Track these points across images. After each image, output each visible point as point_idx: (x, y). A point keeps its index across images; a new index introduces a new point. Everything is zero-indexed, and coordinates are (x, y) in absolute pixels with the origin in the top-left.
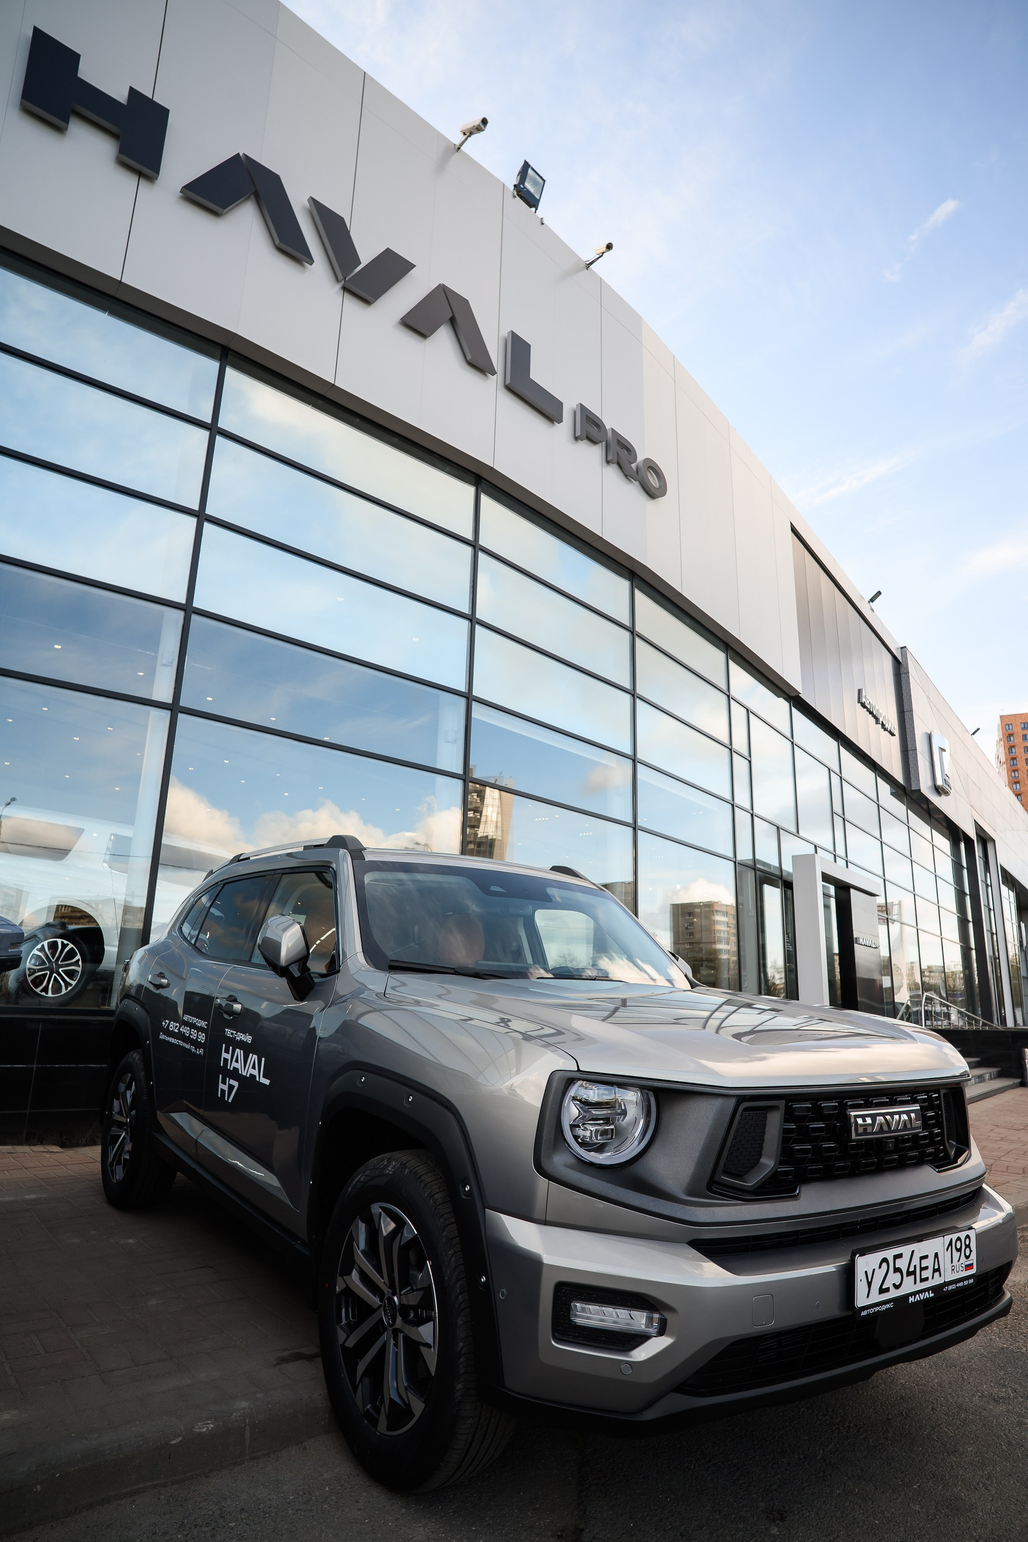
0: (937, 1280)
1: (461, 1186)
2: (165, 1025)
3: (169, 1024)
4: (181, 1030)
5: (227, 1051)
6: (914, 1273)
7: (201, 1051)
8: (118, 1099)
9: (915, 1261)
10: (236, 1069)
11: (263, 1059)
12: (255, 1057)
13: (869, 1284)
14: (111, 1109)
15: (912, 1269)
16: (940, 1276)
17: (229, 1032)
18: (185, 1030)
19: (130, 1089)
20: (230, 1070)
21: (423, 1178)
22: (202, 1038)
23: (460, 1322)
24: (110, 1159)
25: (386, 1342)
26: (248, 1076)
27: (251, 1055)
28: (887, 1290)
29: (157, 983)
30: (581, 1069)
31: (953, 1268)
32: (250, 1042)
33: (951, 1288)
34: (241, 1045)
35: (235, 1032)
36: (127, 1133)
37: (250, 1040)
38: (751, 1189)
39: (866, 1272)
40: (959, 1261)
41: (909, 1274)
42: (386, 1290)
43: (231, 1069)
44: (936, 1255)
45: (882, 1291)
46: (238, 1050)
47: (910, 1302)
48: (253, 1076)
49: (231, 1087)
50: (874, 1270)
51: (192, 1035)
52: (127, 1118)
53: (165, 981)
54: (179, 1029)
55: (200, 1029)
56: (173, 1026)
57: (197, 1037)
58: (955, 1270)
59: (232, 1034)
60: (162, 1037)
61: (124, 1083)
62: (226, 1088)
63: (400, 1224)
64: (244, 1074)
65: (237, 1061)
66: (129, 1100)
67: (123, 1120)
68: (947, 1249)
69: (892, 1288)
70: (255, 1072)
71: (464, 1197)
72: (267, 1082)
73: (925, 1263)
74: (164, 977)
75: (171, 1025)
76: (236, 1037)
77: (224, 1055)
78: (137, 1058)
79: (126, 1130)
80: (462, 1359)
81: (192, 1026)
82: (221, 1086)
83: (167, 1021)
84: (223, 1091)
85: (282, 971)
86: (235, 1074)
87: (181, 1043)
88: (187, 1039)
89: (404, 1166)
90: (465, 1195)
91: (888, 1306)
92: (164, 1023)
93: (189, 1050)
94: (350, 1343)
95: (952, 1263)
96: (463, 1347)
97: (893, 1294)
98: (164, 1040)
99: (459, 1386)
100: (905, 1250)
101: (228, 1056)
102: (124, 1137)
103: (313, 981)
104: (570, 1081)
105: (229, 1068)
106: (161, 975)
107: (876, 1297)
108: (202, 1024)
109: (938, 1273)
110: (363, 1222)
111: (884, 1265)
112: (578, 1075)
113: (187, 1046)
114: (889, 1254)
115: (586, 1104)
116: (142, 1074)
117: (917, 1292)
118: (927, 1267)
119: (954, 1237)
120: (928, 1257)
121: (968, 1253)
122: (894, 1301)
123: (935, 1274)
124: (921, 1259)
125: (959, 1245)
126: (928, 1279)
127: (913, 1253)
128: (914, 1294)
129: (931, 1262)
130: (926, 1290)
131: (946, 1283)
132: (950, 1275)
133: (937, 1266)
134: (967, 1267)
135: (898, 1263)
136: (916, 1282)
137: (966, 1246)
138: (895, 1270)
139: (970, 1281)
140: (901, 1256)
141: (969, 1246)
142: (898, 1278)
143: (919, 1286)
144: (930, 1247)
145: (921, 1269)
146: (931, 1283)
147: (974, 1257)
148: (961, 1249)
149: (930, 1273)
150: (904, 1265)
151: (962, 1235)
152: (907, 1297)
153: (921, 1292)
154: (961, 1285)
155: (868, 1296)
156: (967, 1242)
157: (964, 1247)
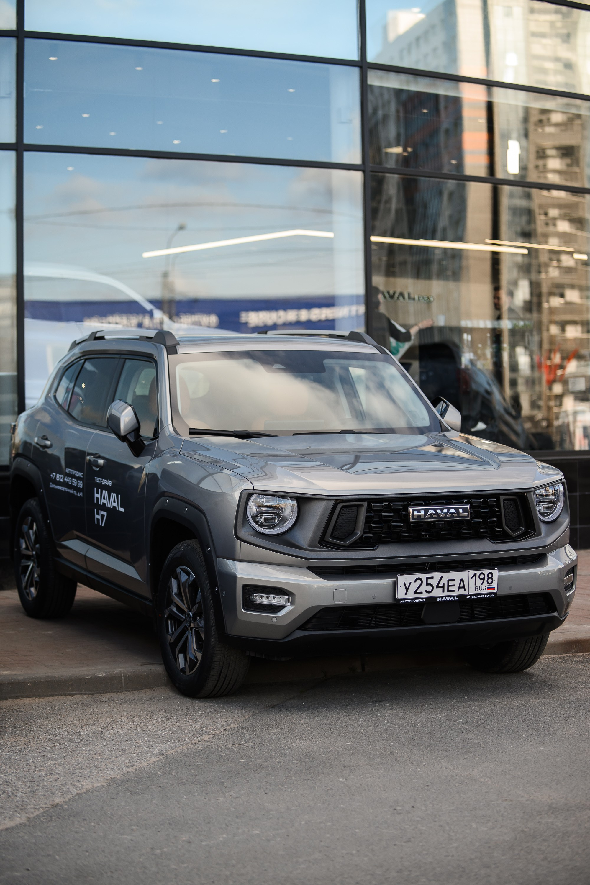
0: (462, 592)
1: (206, 548)
2: (53, 477)
3: (56, 476)
4: (65, 479)
5: (98, 493)
6: (443, 587)
7: (81, 494)
8: (23, 538)
9: (444, 581)
10: (104, 504)
11: (119, 496)
12: (115, 494)
13: (407, 589)
14: (19, 546)
15: (441, 585)
16: (465, 590)
17: (97, 479)
18: (68, 480)
19: (32, 528)
20: (100, 505)
21: (197, 550)
22: (80, 484)
23: (211, 612)
24: (24, 585)
25: (188, 635)
26: (112, 507)
27: (112, 493)
28: (421, 593)
29: (43, 444)
30: (255, 489)
31: (477, 588)
32: (110, 485)
33: (473, 597)
34: (106, 487)
35: (101, 479)
36: (34, 563)
37: (111, 484)
38: (346, 545)
39: (405, 583)
40: (482, 584)
41: (438, 587)
42: (186, 610)
43: (102, 504)
44: (462, 580)
45: (416, 593)
46: (104, 491)
47: (438, 600)
48: (114, 507)
49: (103, 516)
50: (410, 583)
51: (73, 483)
52: (33, 551)
53: (48, 443)
54: (64, 479)
55: (78, 478)
56: (59, 477)
57: (77, 484)
58: (478, 589)
59: (99, 480)
60: (52, 486)
61: (26, 524)
62: (99, 517)
63: (188, 574)
64: (109, 506)
65: (104, 499)
66: (33, 538)
67: (30, 553)
68: (472, 578)
69: (424, 593)
70: (115, 505)
71: (207, 553)
72: (122, 510)
73: (451, 583)
74: (47, 439)
75: (58, 477)
76: (102, 482)
77: (96, 495)
78: (34, 504)
79: (33, 561)
80: (213, 628)
81: (73, 476)
82: (97, 516)
83: (54, 474)
84: (98, 519)
85: (123, 439)
86: (104, 507)
87: (66, 489)
88: (70, 486)
89: (188, 545)
90: (208, 552)
91: (421, 600)
92: (52, 476)
93: (73, 494)
94: (172, 641)
95: (475, 584)
96: (213, 623)
97: (425, 595)
98: (54, 488)
99: (213, 640)
100: (437, 576)
101: (98, 496)
102: (33, 567)
103: (144, 444)
104: (250, 495)
105: (100, 503)
106: (45, 438)
107: (411, 595)
108: (80, 474)
109: (463, 589)
110: (175, 579)
111: (419, 582)
112: (253, 492)
113: (71, 491)
114: (423, 576)
115: (259, 506)
116: (40, 516)
117: (445, 597)
118: (454, 585)
119: (478, 572)
120: (454, 580)
121: (490, 581)
122: (426, 598)
123: (460, 589)
124: (449, 581)
125: (482, 576)
126: (454, 591)
127: (442, 577)
128: (442, 597)
129: (457, 583)
130: (454, 596)
131: (469, 595)
132: (472, 591)
133: (462, 585)
134: (489, 589)
135: (429, 581)
136: (443, 591)
137: (489, 578)
138: (427, 584)
139: (491, 596)
140: (432, 578)
141: (491, 578)
142: (429, 588)
143: (446, 593)
144: (457, 576)
145: (449, 586)
146: (456, 593)
147: (495, 584)
148: (483, 579)
149: (456, 588)
150: (434, 582)
151: (486, 572)
152: (436, 598)
153: (448, 596)
154: (483, 596)
155: (406, 594)
156: (490, 576)
157: (486, 578)
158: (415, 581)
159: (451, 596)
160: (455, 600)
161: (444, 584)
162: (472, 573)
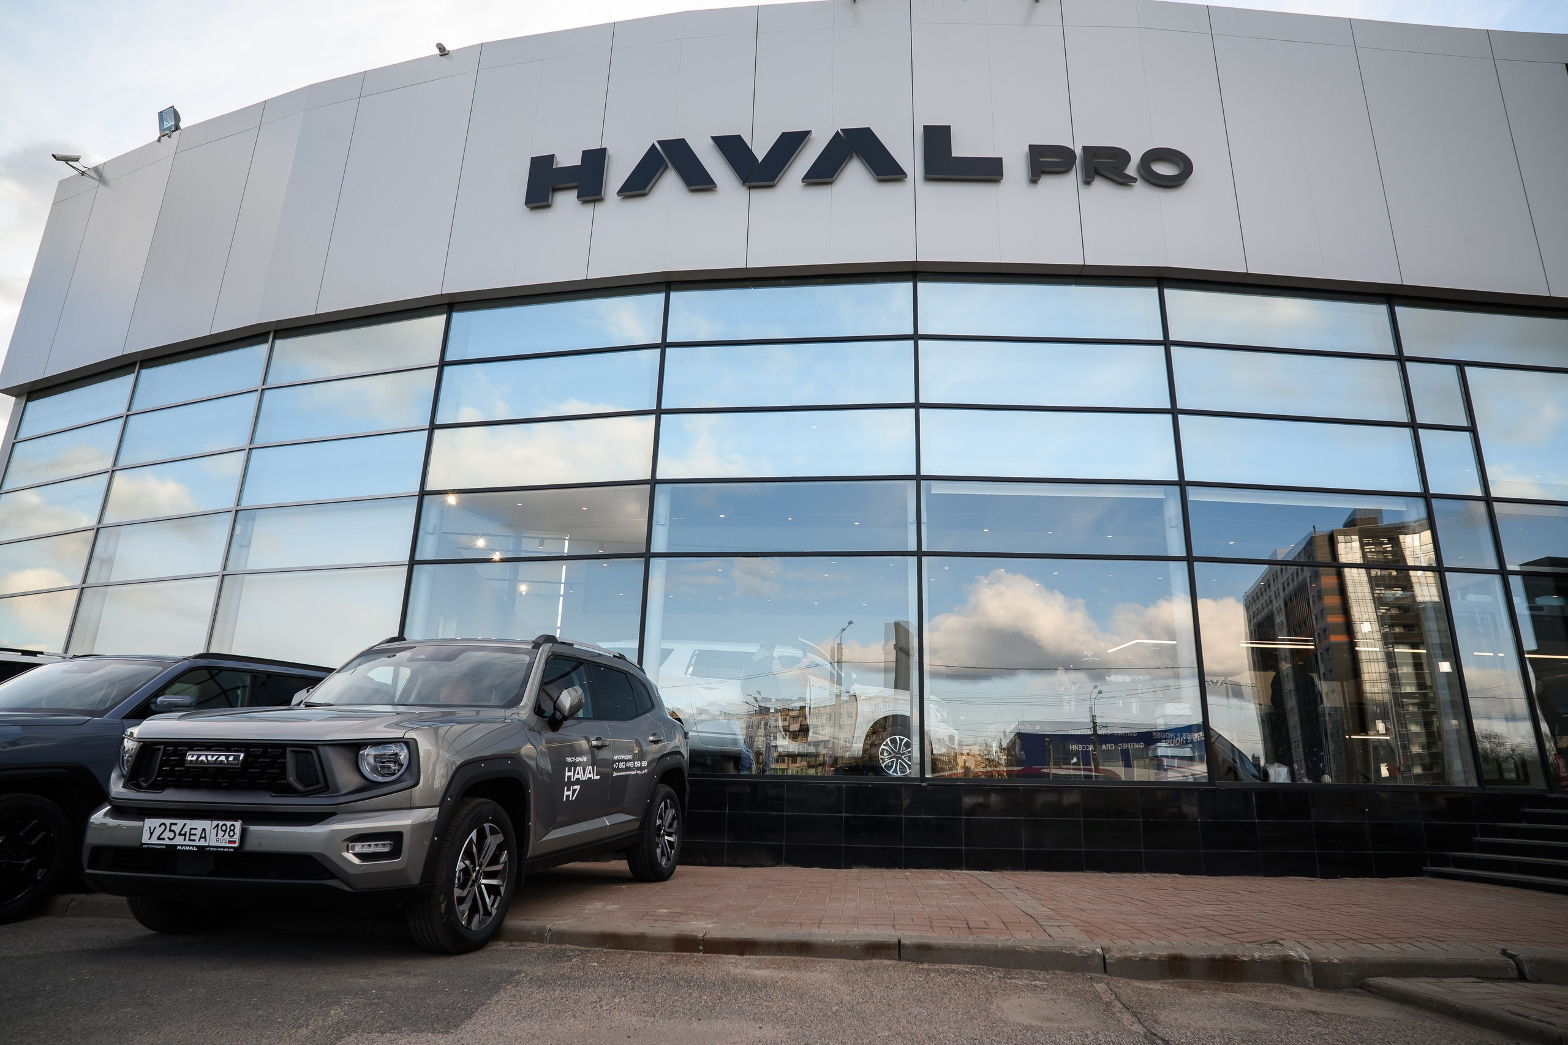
0: (202, 843)
6: (185, 835)
9: (187, 829)
13: (151, 834)
15: (183, 832)
16: (206, 841)
28: (164, 839)
31: (217, 840)
33: (212, 849)
39: (150, 827)
40: (223, 836)
41: (180, 834)
44: (204, 830)
45: (159, 838)
47: (178, 849)
50: (155, 827)
58: (219, 842)
68: (214, 828)
69: (167, 839)
73: (193, 832)
91: (162, 847)
95: (217, 836)
97: (167, 842)
100: (180, 822)
107: (154, 840)
109: (204, 840)
111: (163, 827)
114: (168, 822)
117: (185, 845)
118: (195, 835)
119: (221, 823)
120: (196, 829)
121: (232, 834)
122: (167, 845)
123: (201, 839)
124: (191, 829)
125: (224, 828)
126: (194, 840)
127: (185, 824)
128: (182, 846)
129: (198, 832)
130: (193, 846)
131: (209, 846)
132: (213, 843)
133: (203, 836)
134: (230, 842)
135: (173, 828)
136: (185, 840)
137: (231, 830)
138: (171, 830)
139: (230, 850)
140: (176, 824)
141: (233, 830)
142: (171, 835)
143: (187, 842)
144: (200, 824)
145: (190, 834)
146: (197, 843)
147: (237, 837)
148: (225, 831)
149: (197, 838)
150: (177, 829)
151: (229, 823)
152: (176, 846)
153: (188, 846)
154: (222, 850)
155: (149, 839)
156: (232, 828)
157: (228, 830)
158: (160, 826)
159: (190, 846)
160: (193, 851)
161: (186, 832)
162: (215, 823)
